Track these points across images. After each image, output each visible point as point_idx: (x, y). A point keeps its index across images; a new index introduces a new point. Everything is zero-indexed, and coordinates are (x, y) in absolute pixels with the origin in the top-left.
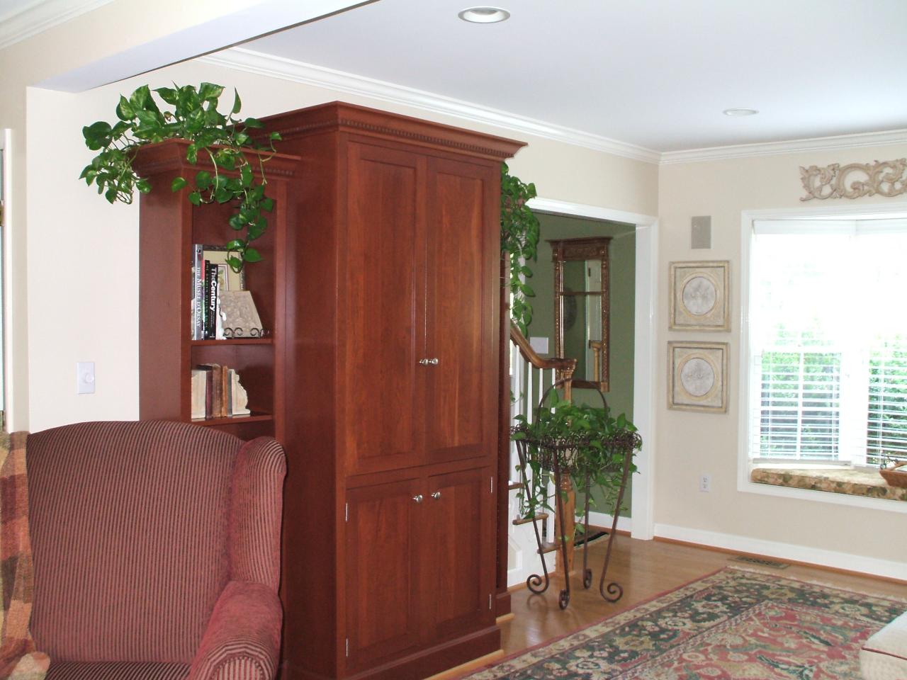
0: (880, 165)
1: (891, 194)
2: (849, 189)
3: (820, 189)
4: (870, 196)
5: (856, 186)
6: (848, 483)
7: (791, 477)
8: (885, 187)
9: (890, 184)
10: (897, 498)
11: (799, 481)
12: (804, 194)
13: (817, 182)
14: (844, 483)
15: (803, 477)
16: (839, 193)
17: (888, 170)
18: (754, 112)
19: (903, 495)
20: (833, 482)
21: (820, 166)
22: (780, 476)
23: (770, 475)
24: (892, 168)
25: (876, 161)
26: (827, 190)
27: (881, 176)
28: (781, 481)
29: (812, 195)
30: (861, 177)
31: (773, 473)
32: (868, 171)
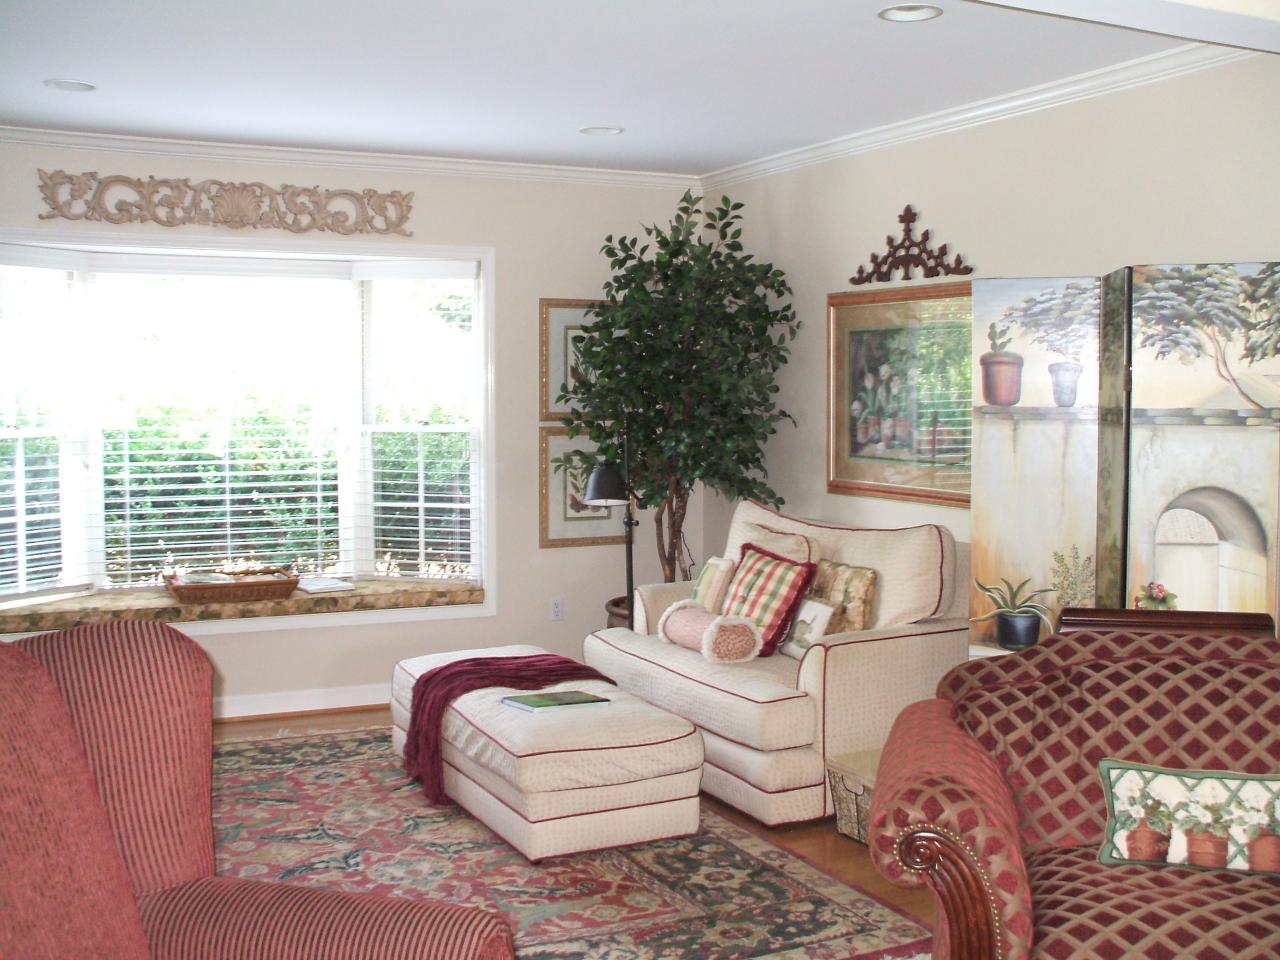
0: (156, 184)
1: (170, 223)
2: (113, 210)
3: (68, 204)
4: (142, 222)
5: (122, 206)
6: (128, 610)
7: (42, 617)
8: (162, 213)
9: (168, 210)
10: (194, 617)
11: (56, 620)
12: (45, 209)
13: (64, 193)
14: (122, 611)
15: (61, 613)
16: (96, 212)
17: (165, 191)
18: (92, 88)
19: (202, 612)
20: (106, 612)
21: (69, 171)
22: (24, 618)
23: (8, 619)
24: (172, 188)
25: (151, 177)
26: (79, 207)
27: (156, 198)
28: (26, 624)
29: (58, 210)
30: (130, 195)
31: (11, 616)
32: (141, 189)
